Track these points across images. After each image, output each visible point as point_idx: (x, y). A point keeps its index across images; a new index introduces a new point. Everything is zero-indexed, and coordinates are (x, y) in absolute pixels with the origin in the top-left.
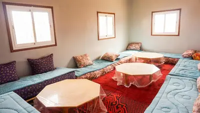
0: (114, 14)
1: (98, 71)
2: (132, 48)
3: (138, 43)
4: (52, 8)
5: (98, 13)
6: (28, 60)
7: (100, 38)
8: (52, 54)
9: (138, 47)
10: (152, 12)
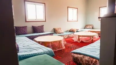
0: (77, 9)
1: (65, 36)
2: (87, 27)
3: (91, 25)
4: (45, 4)
5: (68, 7)
6: (32, 26)
7: (69, 20)
8: (43, 25)
9: (91, 27)
10: (100, 8)
